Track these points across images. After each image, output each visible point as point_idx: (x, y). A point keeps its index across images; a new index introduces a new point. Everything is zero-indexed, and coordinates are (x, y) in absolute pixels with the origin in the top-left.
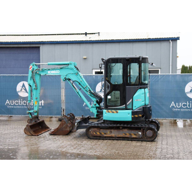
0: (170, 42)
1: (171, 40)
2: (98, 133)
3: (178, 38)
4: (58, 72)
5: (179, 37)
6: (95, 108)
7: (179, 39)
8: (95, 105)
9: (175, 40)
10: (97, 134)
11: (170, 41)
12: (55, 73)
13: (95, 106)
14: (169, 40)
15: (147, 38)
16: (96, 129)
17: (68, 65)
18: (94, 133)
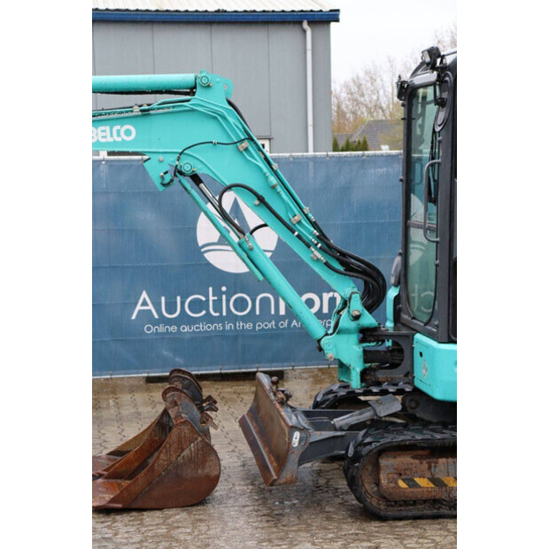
0: (305, 31)
1: (310, 23)
2: (423, 482)
3: (333, 16)
4: (128, 133)
5: (338, 10)
6: (354, 338)
7: (337, 20)
8: (357, 318)
9: (322, 20)
10: (416, 485)
11: (305, 25)
12: (110, 139)
13: (353, 325)
14: (300, 23)
15: (212, 8)
16: (405, 460)
17: (191, 91)
18: (402, 484)
